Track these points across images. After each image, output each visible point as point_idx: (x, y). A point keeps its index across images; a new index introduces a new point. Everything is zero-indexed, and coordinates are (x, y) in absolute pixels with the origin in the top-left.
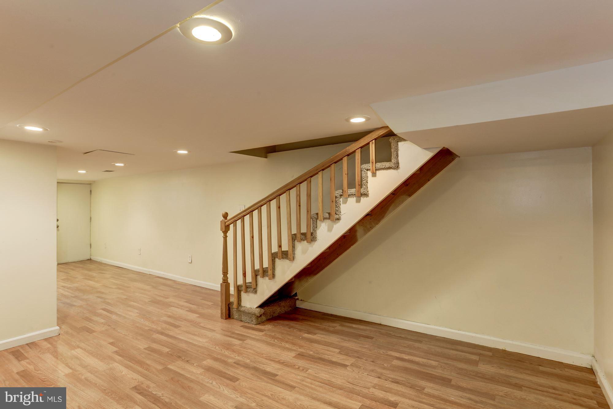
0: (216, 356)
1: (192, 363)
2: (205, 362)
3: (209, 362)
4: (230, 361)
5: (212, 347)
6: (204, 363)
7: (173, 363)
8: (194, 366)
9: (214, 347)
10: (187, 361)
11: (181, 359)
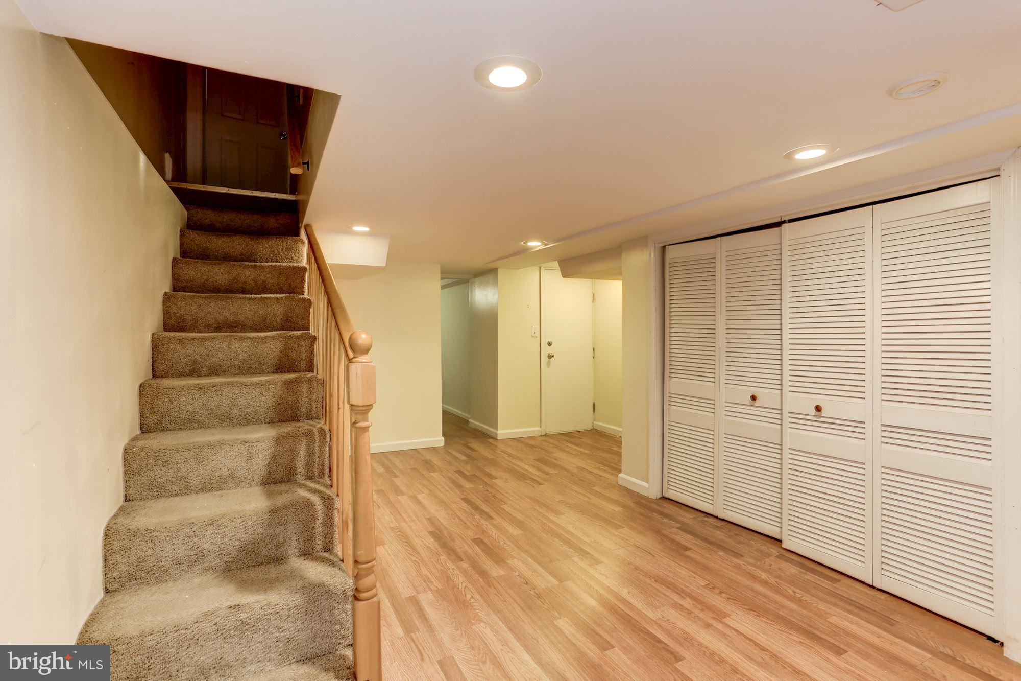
0: (481, 580)
1: (521, 578)
2: (502, 573)
3: (496, 572)
4: (465, 565)
5: (477, 601)
6: (504, 572)
7: (550, 587)
8: (519, 571)
9: (472, 600)
10: (527, 584)
11: (536, 591)
